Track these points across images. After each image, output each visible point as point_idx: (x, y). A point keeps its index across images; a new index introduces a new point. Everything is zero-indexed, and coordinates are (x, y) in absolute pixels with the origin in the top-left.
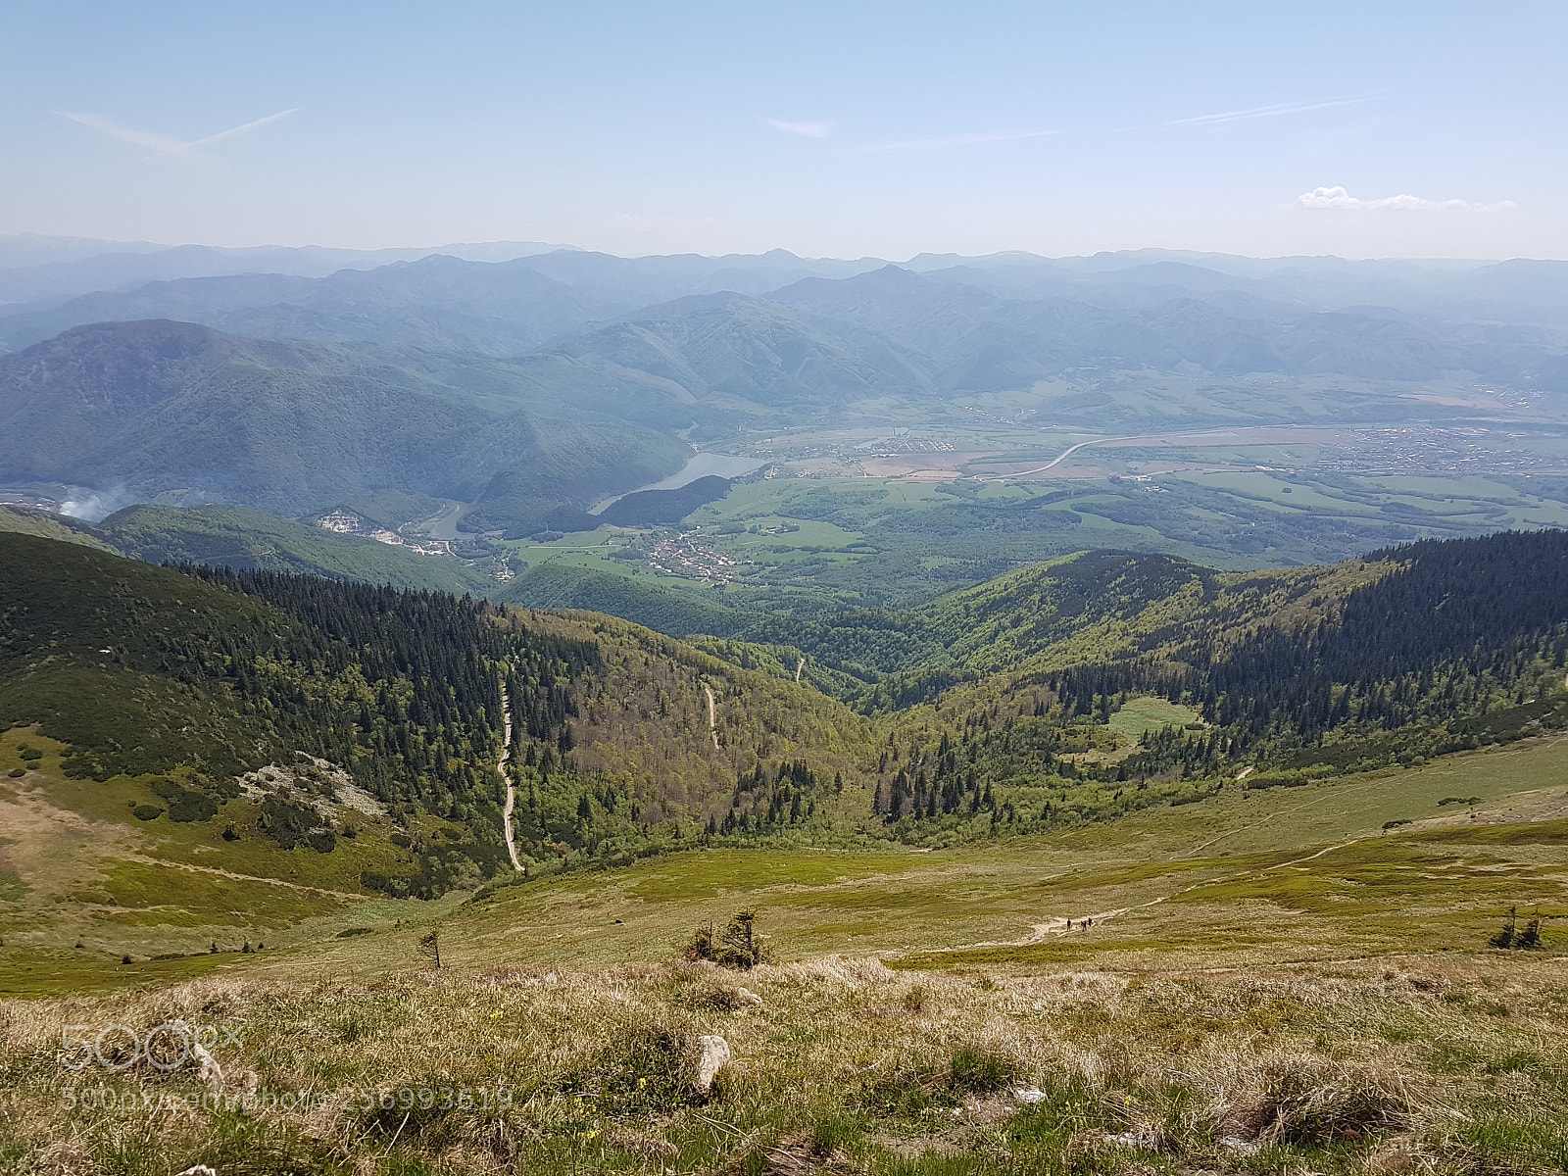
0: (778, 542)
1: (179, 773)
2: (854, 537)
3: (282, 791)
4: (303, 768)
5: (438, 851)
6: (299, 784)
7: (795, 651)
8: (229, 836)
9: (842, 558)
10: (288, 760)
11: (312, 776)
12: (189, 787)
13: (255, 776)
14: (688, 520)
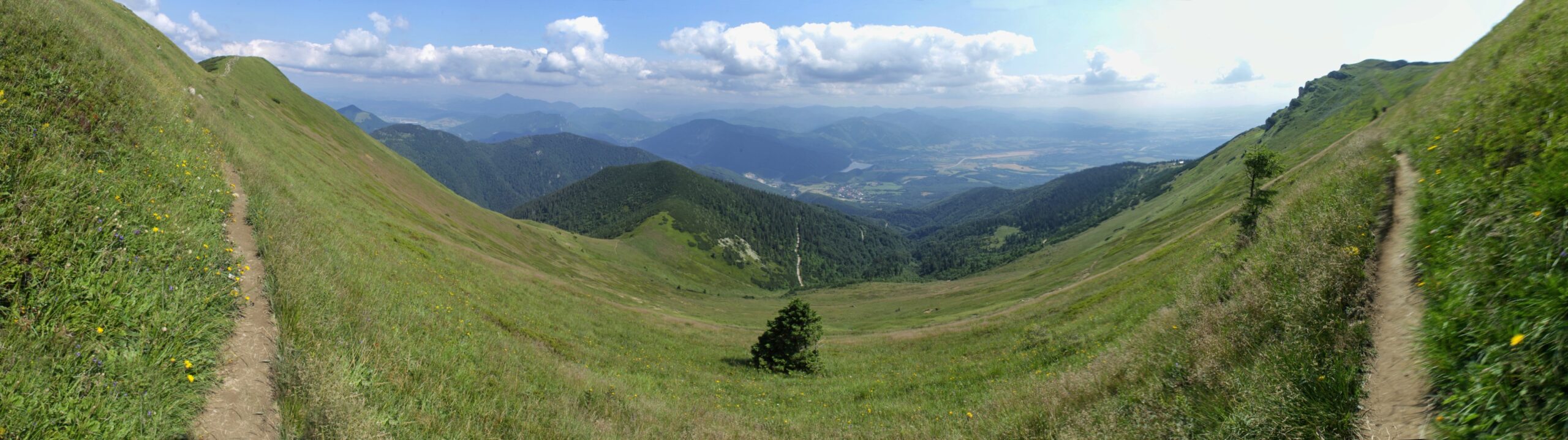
0: (876, 188)
1: (702, 234)
2: (900, 187)
3: (730, 246)
4: (737, 240)
5: (777, 275)
6: (735, 245)
7: (884, 220)
8: (713, 256)
9: (897, 193)
10: (732, 237)
11: (739, 243)
12: (705, 239)
13: (723, 240)
14: (850, 181)
